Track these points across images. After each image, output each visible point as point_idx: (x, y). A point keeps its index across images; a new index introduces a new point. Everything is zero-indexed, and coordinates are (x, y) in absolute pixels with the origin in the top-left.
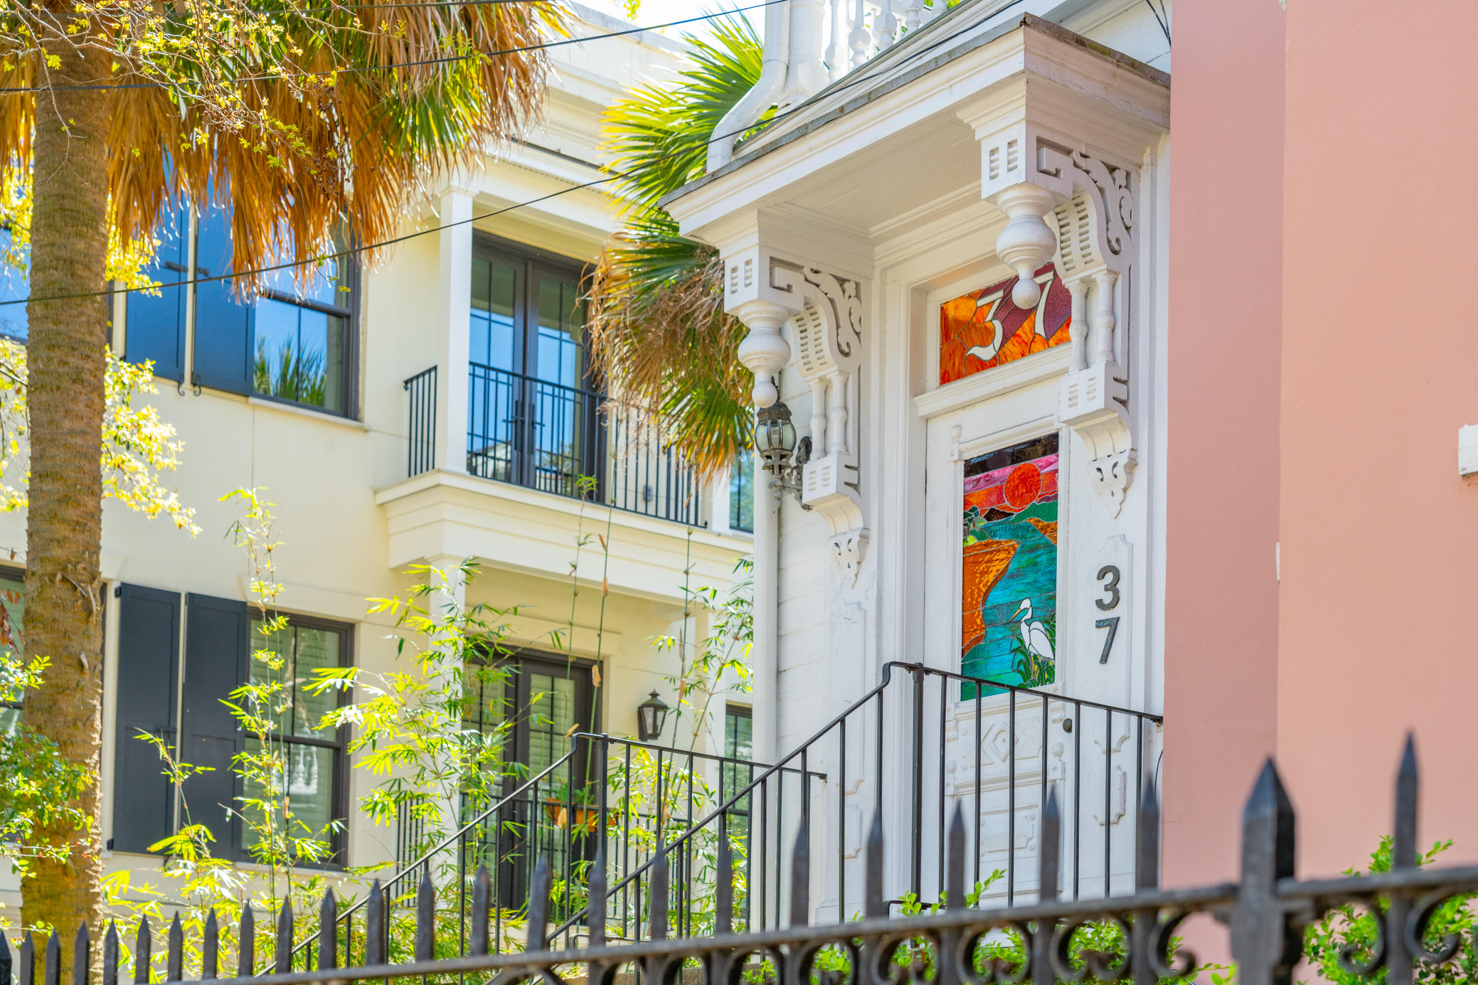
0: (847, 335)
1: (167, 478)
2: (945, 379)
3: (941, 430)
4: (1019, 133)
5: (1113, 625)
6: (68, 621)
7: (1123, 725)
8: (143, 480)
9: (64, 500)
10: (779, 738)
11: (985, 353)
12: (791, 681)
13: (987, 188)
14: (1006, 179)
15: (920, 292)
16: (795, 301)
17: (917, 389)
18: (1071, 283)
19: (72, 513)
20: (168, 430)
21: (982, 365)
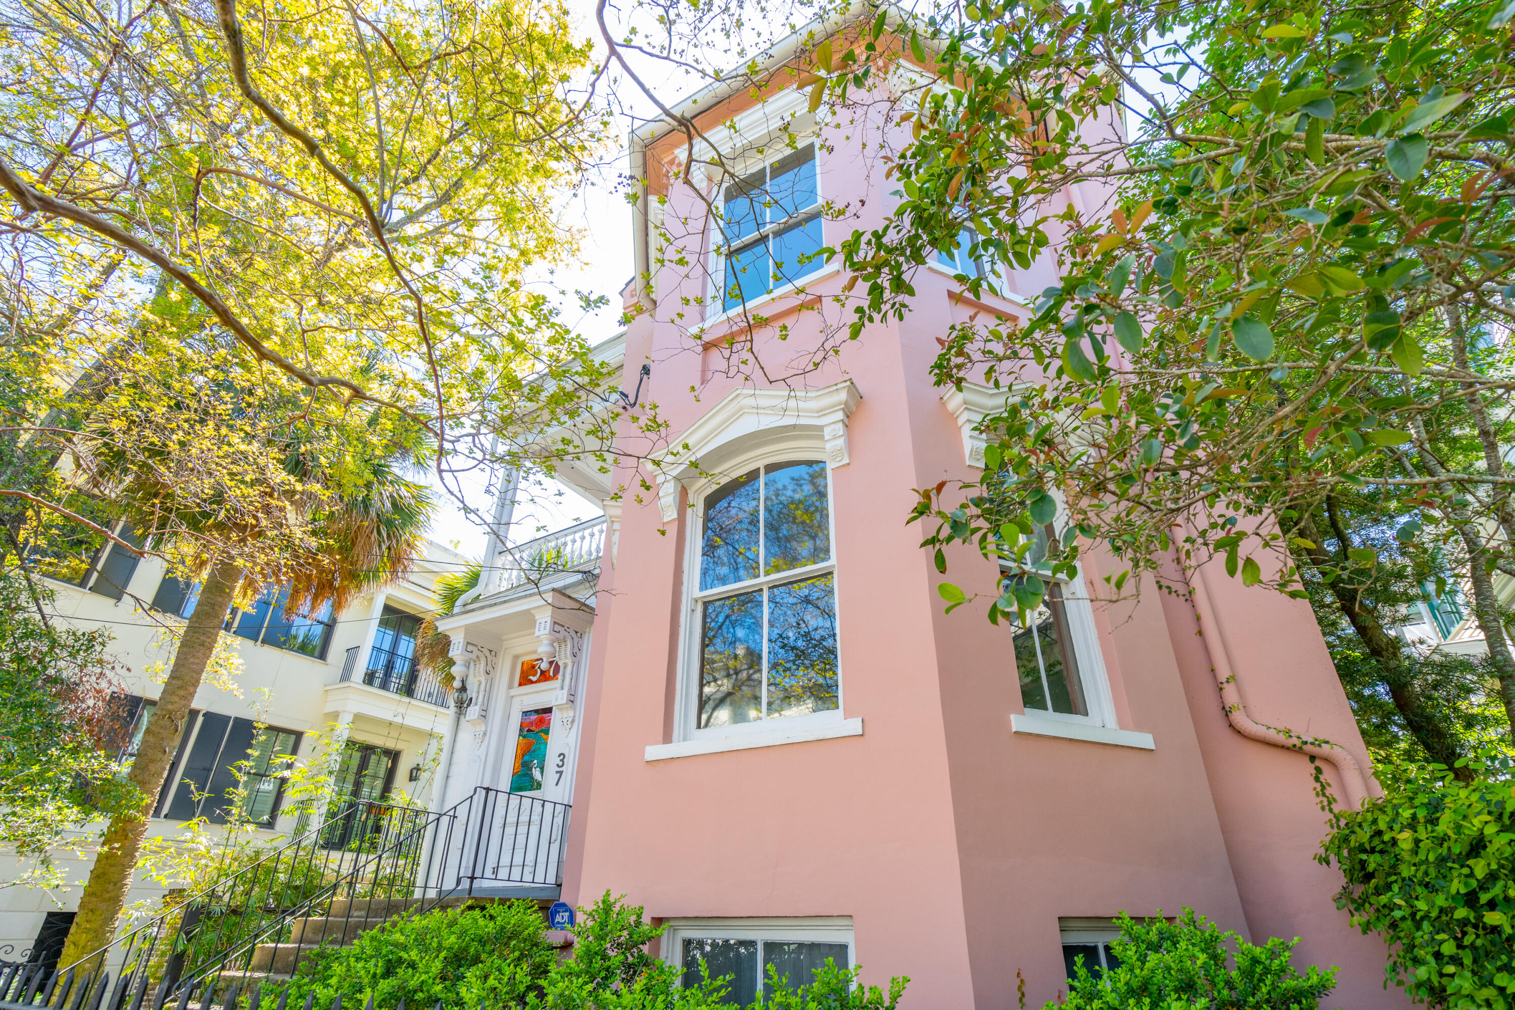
0: (489, 668)
1: (235, 679)
2: (520, 685)
3: (516, 701)
4: (549, 619)
5: (561, 773)
6: (165, 733)
7: (559, 808)
8: (225, 678)
9: (180, 688)
10: (443, 801)
11: (534, 679)
12: (451, 781)
13: (537, 633)
14: (542, 632)
15: (516, 657)
16: (473, 656)
17: (510, 687)
18: (561, 663)
19: (182, 693)
20: (241, 661)
21: (532, 682)
